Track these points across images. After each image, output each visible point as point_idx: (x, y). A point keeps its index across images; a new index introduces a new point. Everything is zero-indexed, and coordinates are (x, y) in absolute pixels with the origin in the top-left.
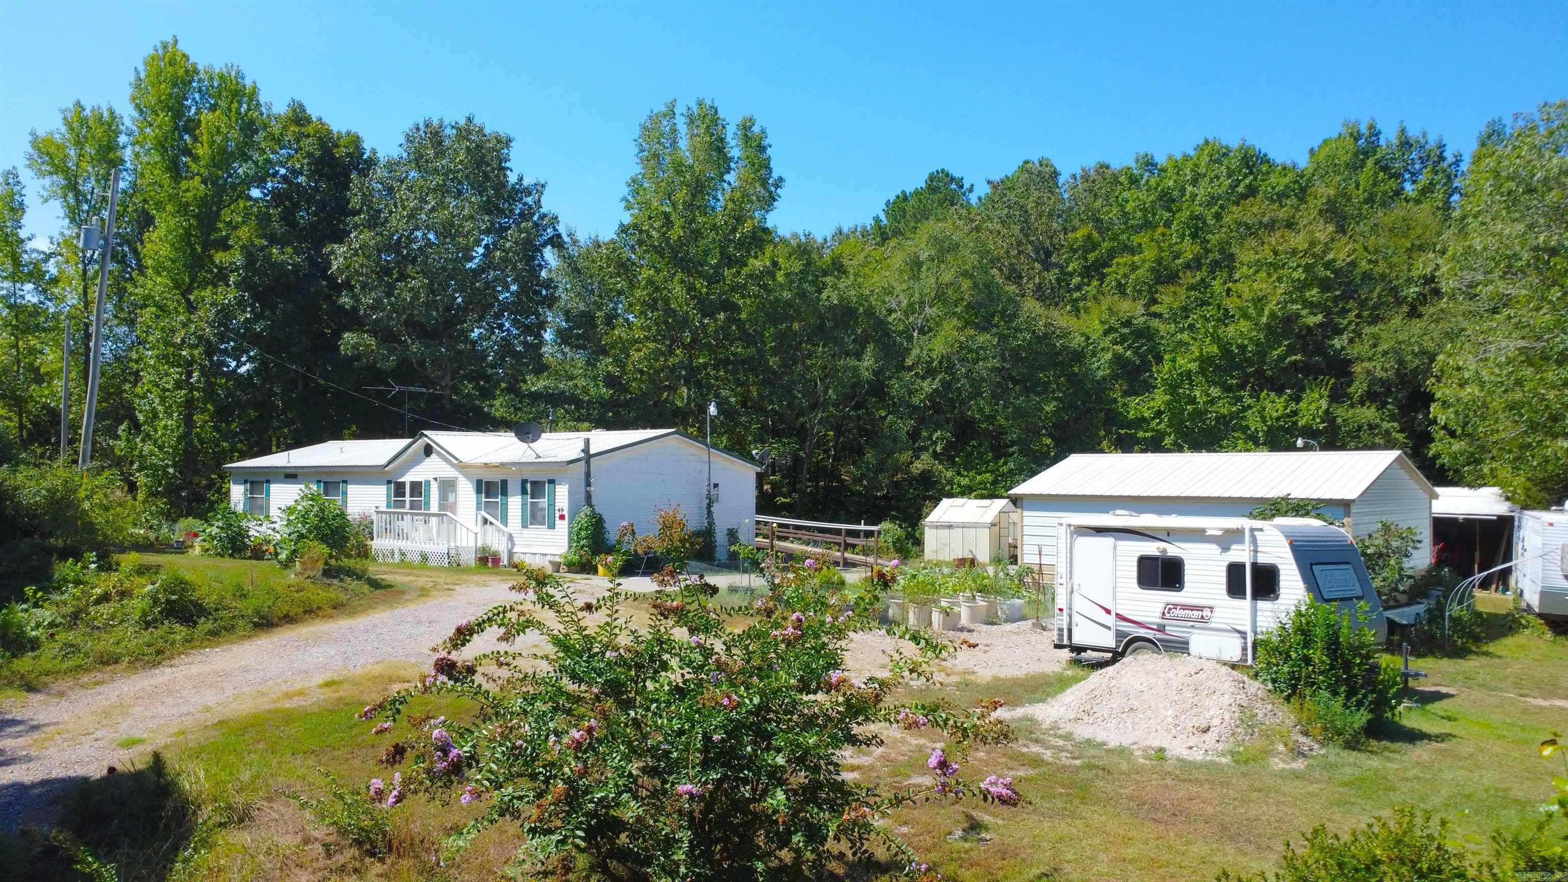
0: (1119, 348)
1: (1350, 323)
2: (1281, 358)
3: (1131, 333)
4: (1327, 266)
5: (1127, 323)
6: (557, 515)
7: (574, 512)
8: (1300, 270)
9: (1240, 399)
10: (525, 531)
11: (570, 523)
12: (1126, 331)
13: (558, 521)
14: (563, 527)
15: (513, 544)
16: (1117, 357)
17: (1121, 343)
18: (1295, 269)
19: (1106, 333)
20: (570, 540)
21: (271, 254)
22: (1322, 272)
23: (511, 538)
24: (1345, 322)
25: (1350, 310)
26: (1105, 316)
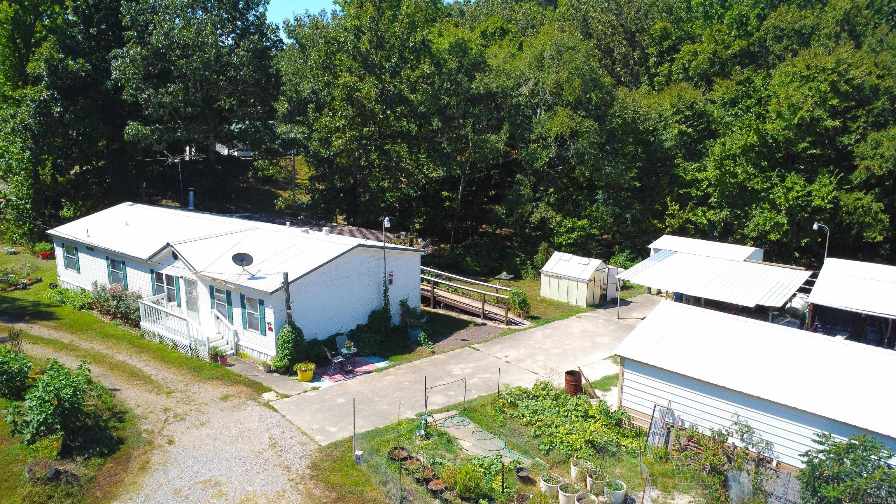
0: (683, 128)
1: (858, 127)
2: (805, 150)
3: (693, 115)
4: (847, 82)
5: (691, 107)
6: (267, 326)
7: (279, 327)
8: (826, 83)
9: (769, 178)
10: (245, 331)
11: (277, 334)
12: (688, 113)
13: (268, 331)
14: (271, 336)
15: (239, 340)
16: (681, 133)
17: (684, 123)
18: (822, 82)
19: (675, 114)
20: (277, 348)
21: (67, 65)
22: (844, 87)
23: (236, 334)
24: (855, 126)
25: (860, 117)
26: (675, 101)
